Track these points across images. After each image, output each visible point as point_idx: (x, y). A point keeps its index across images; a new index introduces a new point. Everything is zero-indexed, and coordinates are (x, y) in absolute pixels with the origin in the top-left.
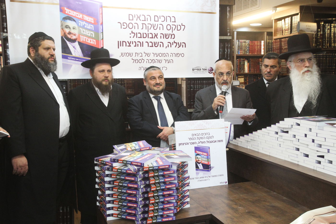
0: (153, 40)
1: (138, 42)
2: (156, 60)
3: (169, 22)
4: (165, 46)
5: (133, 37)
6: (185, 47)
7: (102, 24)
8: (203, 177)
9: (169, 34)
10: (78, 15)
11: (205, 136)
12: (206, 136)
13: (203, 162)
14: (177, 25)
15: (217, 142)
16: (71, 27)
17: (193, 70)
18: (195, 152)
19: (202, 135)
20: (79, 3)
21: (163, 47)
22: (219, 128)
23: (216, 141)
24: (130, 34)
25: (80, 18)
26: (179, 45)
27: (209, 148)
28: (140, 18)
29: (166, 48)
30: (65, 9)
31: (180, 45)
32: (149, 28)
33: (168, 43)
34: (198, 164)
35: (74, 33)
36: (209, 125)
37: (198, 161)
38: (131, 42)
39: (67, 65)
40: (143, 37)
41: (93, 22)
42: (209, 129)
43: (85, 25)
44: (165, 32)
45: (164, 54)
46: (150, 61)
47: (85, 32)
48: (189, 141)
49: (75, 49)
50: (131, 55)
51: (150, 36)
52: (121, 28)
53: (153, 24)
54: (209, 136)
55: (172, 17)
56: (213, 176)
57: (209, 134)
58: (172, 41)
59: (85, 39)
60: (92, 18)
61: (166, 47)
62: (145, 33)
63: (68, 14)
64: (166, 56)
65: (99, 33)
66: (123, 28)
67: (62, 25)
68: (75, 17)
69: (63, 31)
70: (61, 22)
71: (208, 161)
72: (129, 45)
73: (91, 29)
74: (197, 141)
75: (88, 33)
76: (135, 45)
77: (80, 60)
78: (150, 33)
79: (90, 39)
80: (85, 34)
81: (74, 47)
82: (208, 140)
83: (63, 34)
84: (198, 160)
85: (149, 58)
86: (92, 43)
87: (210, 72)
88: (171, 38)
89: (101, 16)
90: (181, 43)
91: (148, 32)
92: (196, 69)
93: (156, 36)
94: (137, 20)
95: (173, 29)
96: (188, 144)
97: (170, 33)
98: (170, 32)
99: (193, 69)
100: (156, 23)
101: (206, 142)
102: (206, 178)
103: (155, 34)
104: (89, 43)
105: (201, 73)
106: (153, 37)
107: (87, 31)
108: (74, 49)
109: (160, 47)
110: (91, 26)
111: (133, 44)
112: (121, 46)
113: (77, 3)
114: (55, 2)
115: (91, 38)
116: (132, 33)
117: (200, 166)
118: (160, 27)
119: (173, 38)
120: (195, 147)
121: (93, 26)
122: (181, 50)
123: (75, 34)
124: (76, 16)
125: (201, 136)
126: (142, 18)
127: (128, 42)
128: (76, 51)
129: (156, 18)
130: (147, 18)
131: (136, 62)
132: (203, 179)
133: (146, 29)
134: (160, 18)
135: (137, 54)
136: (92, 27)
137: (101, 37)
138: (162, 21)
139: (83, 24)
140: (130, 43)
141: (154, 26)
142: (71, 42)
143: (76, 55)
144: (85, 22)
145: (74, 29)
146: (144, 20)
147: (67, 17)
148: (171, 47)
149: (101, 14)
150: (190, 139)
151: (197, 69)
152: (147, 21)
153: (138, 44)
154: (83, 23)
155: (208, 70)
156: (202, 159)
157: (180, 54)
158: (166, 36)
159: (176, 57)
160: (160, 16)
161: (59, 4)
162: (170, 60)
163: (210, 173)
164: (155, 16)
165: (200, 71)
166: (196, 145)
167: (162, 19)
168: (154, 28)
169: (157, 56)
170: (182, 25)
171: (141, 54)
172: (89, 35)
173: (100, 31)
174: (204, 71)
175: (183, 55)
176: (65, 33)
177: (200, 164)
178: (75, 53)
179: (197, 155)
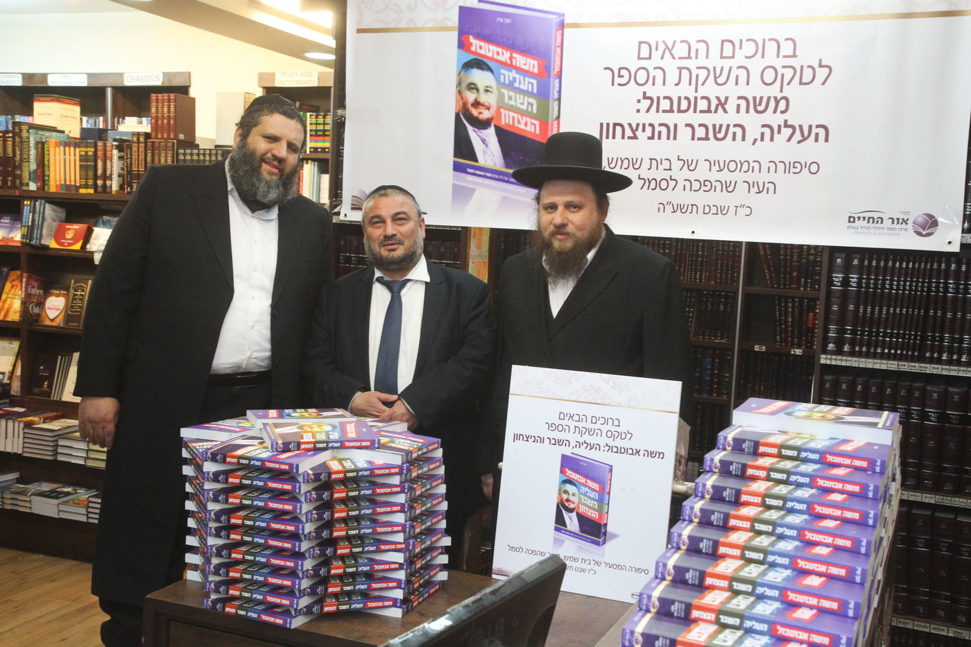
0: (709, 119)
1: (661, 125)
2: (714, 184)
3: (771, 58)
4: (749, 138)
5: (648, 111)
6: (826, 140)
7: (559, 76)
8: (575, 560)
10: (501, 53)
11: (601, 427)
12: (605, 428)
13: (582, 509)
14: (802, 67)
15: (641, 453)
16: (481, 88)
17: (852, 219)
18: (562, 472)
19: (594, 421)
20: (504, 21)
21: (743, 139)
22: (660, 409)
23: (638, 452)
25: (504, 61)
26: (804, 134)
27: (611, 471)
28: (672, 51)
29: (754, 144)
30: (472, 39)
31: (806, 135)
32: (701, 81)
33: (763, 126)
34: (564, 511)
35: (486, 104)
36: (621, 393)
37: (567, 504)
38: (638, 125)
39: (466, 188)
40: (679, 111)
41: (536, 71)
42: (619, 405)
43: (514, 79)
44: (756, 90)
45: (746, 164)
46: (696, 185)
47: (514, 98)
48: (546, 433)
49: (487, 146)
50: (636, 166)
51: (703, 105)
52: (613, 84)
53: (714, 68)
54: (617, 429)
55: (786, 39)
56: (611, 566)
57: (616, 423)
58: (776, 120)
59: (513, 118)
60: (534, 59)
61: (755, 140)
62: (686, 98)
63: (475, 53)
64: (750, 169)
65: (551, 101)
66: (619, 85)
67: (459, 84)
68: (492, 59)
69: (462, 98)
70: (459, 74)
71: (600, 511)
72: (632, 135)
73: (530, 90)
74: (574, 438)
75: (521, 102)
76: (650, 136)
77: (496, 177)
78: (702, 98)
79: (524, 118)
80: (515, 105)
81: (483, 141)
82: (611, 443)
83: (461, 105)
84: (568, 500)
85: (692, 176)
86: (528, 129)
87: (921, 231)
88: (775, 112)
89: (559, 53)
90: (810, 127)
91: (696, 95)
92: (864, 218)
93: (722, 104)
94: (662, 58)
95: (786, 82)
96: (542, 440)
97: (772, 95)
98: (774, 91)
99: (850, 217)
100: (726, 63)
101: (602, 448)
102: (584, 566)
103: (718, 98)
105: (880, 234)
106: (713, 108)
107: (518, 96)
108: (485, 146)
109: (734, 139)
110: (529, 83)
111: (644, 130)
112: (607, 137)
113: (499, 21)
114: (450, 24)
115: (526, 116)
116: (645, 97)
117: (572, 522)
118: (737, 77)
119: (782, 112)
120: (564, 457)
121: (534, 82)
122: (810, 151)
123: (488, 105)
124: (496, 57)
125: (589, 425)
126: (681, 50)
127: (630, 125)
128: (489, 153)
129: (728, 46)
130: (697, 50)
131: (651, 188)
132: (574, 564)
133: (690, 84)
134: (741, 48)
135: (654, 162)
136: (532, 84)
137: (553, 111)
138: (747, 57)
139: (511, 79)
140: (637, 129)
141: (718, 75)
142: (479, 129)
143: (488, 164)
144: (516, 73)
145: (487, 91)
146: (687, 56)
147: (472, 60)
148: (772, 140)
149: (559, 47)
150: (551, 426)
151: (869, 218)
152: (697, 58)
153: (660, 133)
154: (510, 74)
155: (914, 223)
156: (580, 498)
157: (806, 163)
158: (757, 104)
159: (789, 173)
160: (741, 41)
161: (457, 29)
162: (764, 183)
163: (602, 552)
164: (723, 42)
165: (879, 225)
166: (568, 451)
167: (749, 48)
168: (718, 79)
169: (721, 170)
170: (820, 66)
171: (668, 161)
172: (524, 107)
173: (553, 94)
174: (895, 225)
175: (814, 168)
176: (465, 104)
177: (571, 514)
178: (487, 157)
179: (565, 482)
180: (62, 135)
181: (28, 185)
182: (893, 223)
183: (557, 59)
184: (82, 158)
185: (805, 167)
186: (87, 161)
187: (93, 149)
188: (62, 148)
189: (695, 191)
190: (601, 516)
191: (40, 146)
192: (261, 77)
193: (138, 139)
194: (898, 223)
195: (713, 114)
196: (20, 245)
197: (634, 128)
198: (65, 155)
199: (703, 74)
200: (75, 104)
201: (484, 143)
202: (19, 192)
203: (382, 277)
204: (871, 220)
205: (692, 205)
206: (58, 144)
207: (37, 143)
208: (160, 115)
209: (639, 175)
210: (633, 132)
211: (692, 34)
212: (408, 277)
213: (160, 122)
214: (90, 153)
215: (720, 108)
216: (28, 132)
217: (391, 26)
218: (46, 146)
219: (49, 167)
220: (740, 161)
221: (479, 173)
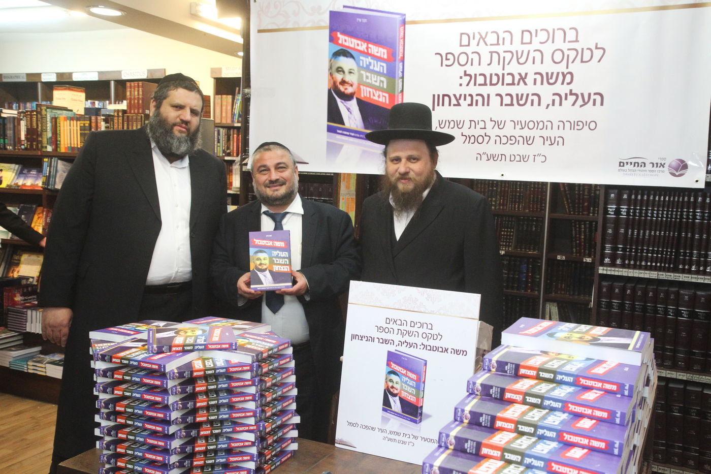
0: (514, 90)
1: (477, 95)
2: (518, 139)
3: (559, 43)
4: (544, 103)
5: (468, 85)
6: (602, 104)
7: (403, 60)
8: (398, 434)
9: (558, 74)
10: (360, 44)
11: (418, 330)
12: (421, 331)
13: (404, 395)
14: (583, 49)
15: (449, 351)
16: (346, 71)
17: (622, 164)
18: (388, 365)
19: (412, 325)
20: (362, 21)
21: (539, 104)
22: (462, 316)
23: (446, 350)
24: (461, 78)
25: (363, 50)
26: (585, 100)
27: (426, 364)
28: (485, 40)
29: (547, 108)
30: (339, 35)
31: (586, 100)
32: (507, 61)
33: (554, 94)
34: (389, 396)
35: (350, 82)
36: (433, 303)
37: (392, 390)
38: (461, 95)
39: (335, 144)
40: (491, 84)
41: (385, 57)
42: (432, 313)
43: (370, 63)
44: (548, 67)
45: (541, 123)
46: (504, 140)
47: (370, 78)
48: (376, 334)
49: (351, 113)
50: (460, 126)
51: (508, 79)
52: (442, 66)
53: (517, 51)
54: (430, 331)
55: (571, 29)
56: (426, 440)
57: (430, 327)
58: (563, 89)
59: (370, 92)
60: (384, 48)
61: (548, 105)
62: (496, 75)
63: (342, 45)
64: (545, 127)
65: (397, 79)
66: (447, 66)
67: (331, 68)
68: (354, 49)
69: (333, 78)
70: (330, 61)
71: (417, 396)
72: (456, 103)
73: (382, 71)
74: (397, 338)
75: (375, 80)
76: (470, 103)
77: (358, 135)
78: (508, 74)
79: (377, 92)
80: (370, 82)
81: (348, 109)
82: (426, 343)
83: (332, 83)
84: (392, 387)
85: (501, 133)
86: (380, 100)
87: (675, 172)
88: (563, 83)
89: (402, 43)
90: (590, 95)
91: (503, 72)
92: (631, 163)
93: (523, 79)
94: (478, 45)
95: (570, 60)
96: (373, 340)
97: (560, 71)
98: (562, 68)
99: (620, 163)
100: (526, 48)
101: (419, 347)
102: (405, 439)
103: (520, 74)
104: (377, 101)
105: (644, 175)
106: (516, 82)
107: (373, 75)
108: (349, 113)
109: (532, 104)
110: (381, 66)
111: (465, 99)
112: (438, 105)
113: (359, 21)
114: (323, 24)
115: (379, 91)
116: (466, 74)
117: (396, 405)
118: (534, 58)
119: (568, 84)
120: (390, 353)
121: (385, 65)
122: (589, 112)
123: (351, 83)
124: (356, 47)
125: (408, 328)
126: (491, 39)
127: (455, 95)
128: (352, 118)
129: (527, 35)
130: (504, 39)
131: (471, 142)
132: (397, 437)
133: (499, 64)
134: (536, 36)
135: (473, 123)
136: (383, 67)
137: (398, 87)
138: (541, 43)
139: (368, 63)
140: (460, 98)
141: (519, 56)
142: (345, 100)
143: (352, 126)
144: (371, 59)
145: (350, 72)
146: (496, 43)
147: (339, 50)
148: (561, 104)
149: (402, 38)
150: (379, 328)
151: (635, 163)
152: (503, 44)
153: (477, 101)
154: (367, 59)
155: (669, 166)
156: (402, 386)
157: (586, 122)
158: (549, 78)
159: (574, 129)
160: (536, 30)
161: (328, 27)
162: (555, 137)
163: (418, 429)
164: (523, 32)
165: (642, 168)
166: (392, 349)
167: (543, 36)
168: (519, 60)
169: (523, 128)
170: (597, 48)
171: (483, 122)
172: (377, 84)
173: (398, 74)
174: (655, 168)
175: (593, 126)
176: (335, 83)
177: (395, 398)
178: (351, 121)
179: (390, 373)
180: (70, 113)
181: (46, 147)
182: (653, 166)
183: (400, 48)
184: (82, 128)
185: (586, 125)
186: (85, 130)
187: (88, 122)
188: (68, 121)
189: (503, 144)
190: (418, 399)
191: (54, 120)
192: (213, 71)
193: (118, 114)
194: (657, 167)
195: (516, 86)
196: (42, 189)
197: (458, 97)
198: (70, 126)
199: (508, 56)
200: (81, 91)
201: (349, 111)
202: (41, 153)
203: (268, 211)
204: (636, 164)
205: (502, 155)
206: (66, 119)
207: (52, 118)
208: (133, 97)
209: (462, 133)
210: (457, 100)
211: (500, 27)
212: (287, 210)
213: (132, 102)
214: (87, 125)
215: (521, 81)
216: (46, 111)
217: (281, 27)
218: (58, 120)
219: (60, 135)
220: (537, 121)
221: (345, 133)
